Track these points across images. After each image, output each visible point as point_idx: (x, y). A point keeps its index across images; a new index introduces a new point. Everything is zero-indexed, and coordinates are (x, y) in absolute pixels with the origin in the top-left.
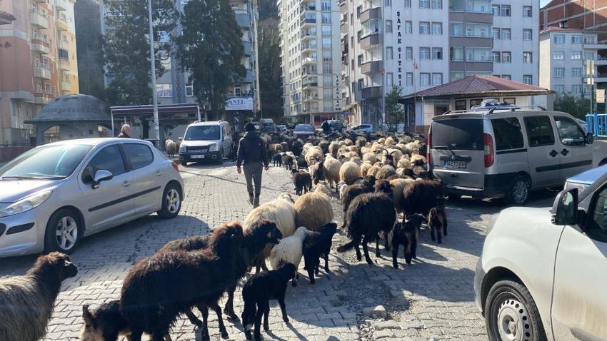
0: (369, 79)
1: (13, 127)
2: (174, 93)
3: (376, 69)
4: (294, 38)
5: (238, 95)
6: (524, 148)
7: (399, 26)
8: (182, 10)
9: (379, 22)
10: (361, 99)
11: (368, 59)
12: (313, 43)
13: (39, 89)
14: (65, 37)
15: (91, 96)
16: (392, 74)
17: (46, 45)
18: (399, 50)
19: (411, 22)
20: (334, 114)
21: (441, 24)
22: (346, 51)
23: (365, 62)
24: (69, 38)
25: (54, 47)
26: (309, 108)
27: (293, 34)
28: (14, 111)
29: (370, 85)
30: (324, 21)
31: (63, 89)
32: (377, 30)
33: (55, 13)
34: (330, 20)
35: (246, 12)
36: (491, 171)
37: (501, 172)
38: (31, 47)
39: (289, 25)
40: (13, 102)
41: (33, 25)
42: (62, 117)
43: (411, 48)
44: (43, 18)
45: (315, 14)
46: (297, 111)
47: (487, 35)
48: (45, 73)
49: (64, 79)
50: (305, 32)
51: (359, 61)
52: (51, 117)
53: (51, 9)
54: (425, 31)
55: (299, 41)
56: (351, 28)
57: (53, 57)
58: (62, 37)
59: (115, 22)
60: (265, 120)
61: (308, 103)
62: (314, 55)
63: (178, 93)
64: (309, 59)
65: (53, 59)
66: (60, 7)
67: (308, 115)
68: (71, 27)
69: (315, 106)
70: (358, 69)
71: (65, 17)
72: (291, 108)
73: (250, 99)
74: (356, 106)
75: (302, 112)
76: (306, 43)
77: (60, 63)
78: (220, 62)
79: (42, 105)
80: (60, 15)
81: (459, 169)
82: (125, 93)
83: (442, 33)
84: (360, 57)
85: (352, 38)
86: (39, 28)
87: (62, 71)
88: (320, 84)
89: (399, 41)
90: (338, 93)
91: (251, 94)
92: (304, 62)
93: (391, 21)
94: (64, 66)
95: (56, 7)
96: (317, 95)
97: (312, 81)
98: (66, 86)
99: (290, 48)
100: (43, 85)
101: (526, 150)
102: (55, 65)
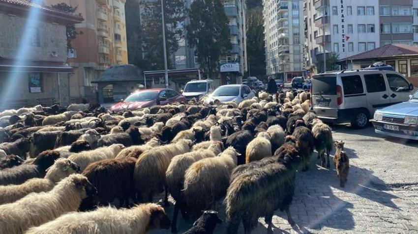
0: (322, 48)
1: (86, 85)
2: (187, 61)
3: (326, 40)
4: (273, 20)
5: (229, 62)
6: (364, 93)
7: (342, 10)
8: (189, 7)
9: (328, 8)
10: (316, 62)
11: (320, 34)
12: (286, 23)
13: (102, 61)
14: (119, 26)
15: (132, 65)
16: (338, 44)
17: (107, 32)
18: (343, 27)
19: (351, 7)
20: (301, 72)
21: (373, 7)
22: (306, 29)
23: (318, 36)
24: (121, 27)
25: (112, 32)
26: (283, 69)
27: (272, 17)
28: (86, 75)
29: (322, 51)
30: (294, 7)
31: (118, 60)
32: (326, 14)
33: (113, 11)
34: (298, 7)
35: (234, 6)
36: (342, 107)
37: (347, 108)
38: (97, 33)
39: (270, 11)
40: (86, 70)
41: (98, 19)
42: (114, 79)
43: (351, 25)
44: (104, 14)
45: (287, 3)
46: (275, 71)
47: (408, 13)
48: (106, 50)
49: (118, 53)
50: (281, 15)
51: (315, 36)
52: (107, 79)
53: (110, 8)
54: (362, 13)
55: (276, 22)
56: (309, 12)
57: (111, 39)
58: (117, 26)
59: (147, 17)
60: (251, 77)
61: (283, 65)
62: (287, 31)
63: (189, 61)
64: (283, 35)
65: (110, 40)
66: (116, 7)
67: (283, 74)
68: (122, 19)
69: (288, 67)
70: (314, 41)
71: (119, 12)
72: (271, 70)
73: (237, 64)
74: (314, 67)
75: (278, 72)
76: (281, 23)
77: (115, 43)
78: (215, 40)
79: (104, 71)
80: (116, 12)
81: (325, 106)
82: (154, 62)
83: (374, 14)
84: (315, 32)
85: (310, 19)
86: (102, 21)
87: (117, 48)
88: (291, 51)
89: (343, 21)
90: (304, 58)
91: (238, 61)
92: (280, 36)
93: (336, 7)
94: (118, 45)
95: (113, 6)
96: (289, 59)
97: (285, 50)
98: (119, 58)
99: (270, 27)
100: (104, 58)
101: (365, 95)
102: (112, 45)
